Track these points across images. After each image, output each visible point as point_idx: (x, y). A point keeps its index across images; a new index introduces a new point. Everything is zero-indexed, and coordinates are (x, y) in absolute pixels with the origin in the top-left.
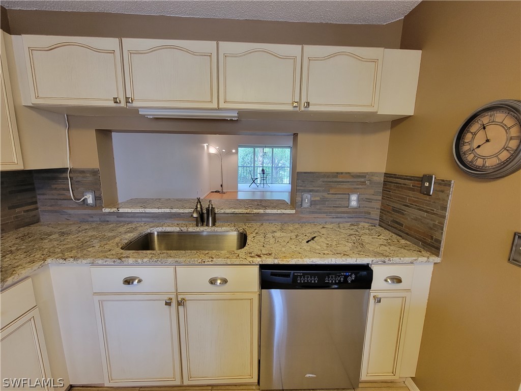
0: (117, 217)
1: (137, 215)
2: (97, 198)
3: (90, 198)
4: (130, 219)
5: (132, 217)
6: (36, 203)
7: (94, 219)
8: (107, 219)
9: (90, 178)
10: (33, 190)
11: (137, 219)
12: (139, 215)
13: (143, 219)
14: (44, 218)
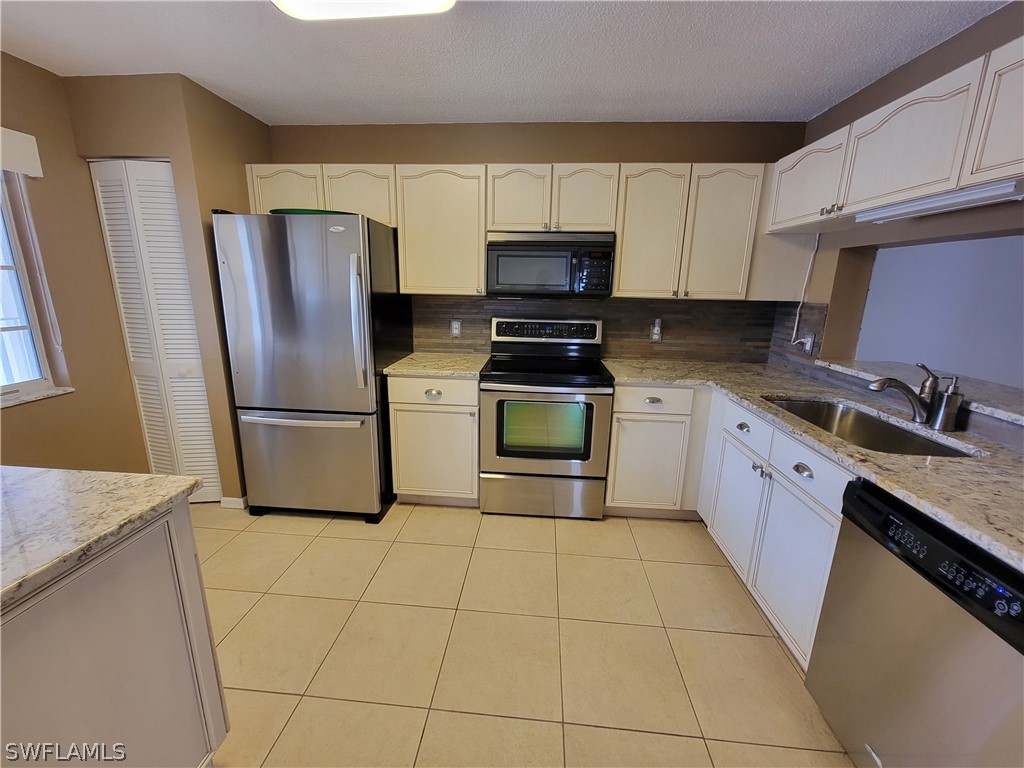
0: (828, 375)
1: (848, 378)
2: (814, 344)
3: (808, 342)
4: (839, 383)
5: (842, 380)
6: (769, 340)
7: (806, 372)
8: (817, 376)
9: (816, 317)
10: (771, 325)
11: (846, 385)
12: (852, 379)
13: (854, 388)
14: (772, 359)
